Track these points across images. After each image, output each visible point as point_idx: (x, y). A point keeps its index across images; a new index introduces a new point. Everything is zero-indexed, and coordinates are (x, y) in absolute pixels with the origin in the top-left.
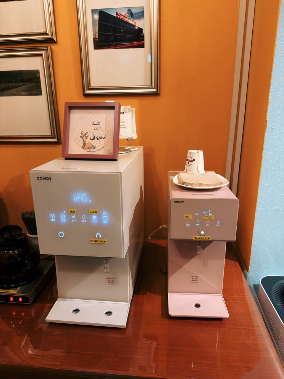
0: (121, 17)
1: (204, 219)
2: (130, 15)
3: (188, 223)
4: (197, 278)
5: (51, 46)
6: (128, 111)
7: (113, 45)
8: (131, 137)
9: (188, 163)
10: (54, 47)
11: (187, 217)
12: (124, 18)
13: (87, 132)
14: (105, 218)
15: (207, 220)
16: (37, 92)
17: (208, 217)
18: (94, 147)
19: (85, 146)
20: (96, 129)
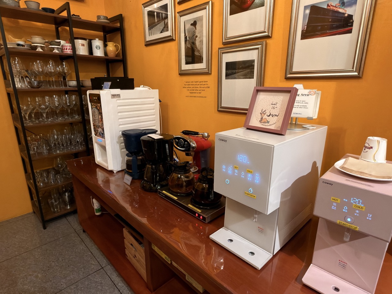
0: (332, 7)
1: (353, 207)
2: (341, 5)
3: (334, 206)
4: (345, 264)
5: (266, 41)
6: (313, 93)
7: (319, 34)
8: (312, 117)
9: (365, 149)
10: (269, 41)
11: (334, 199)
12: (334, 8)
13: (266, 110)
14: (257, 179)
15: (357, 210)
16: (250, 76)
17: (358, 207)
18: (268, 122)
19: (262, 120)
20: (273, 108)
